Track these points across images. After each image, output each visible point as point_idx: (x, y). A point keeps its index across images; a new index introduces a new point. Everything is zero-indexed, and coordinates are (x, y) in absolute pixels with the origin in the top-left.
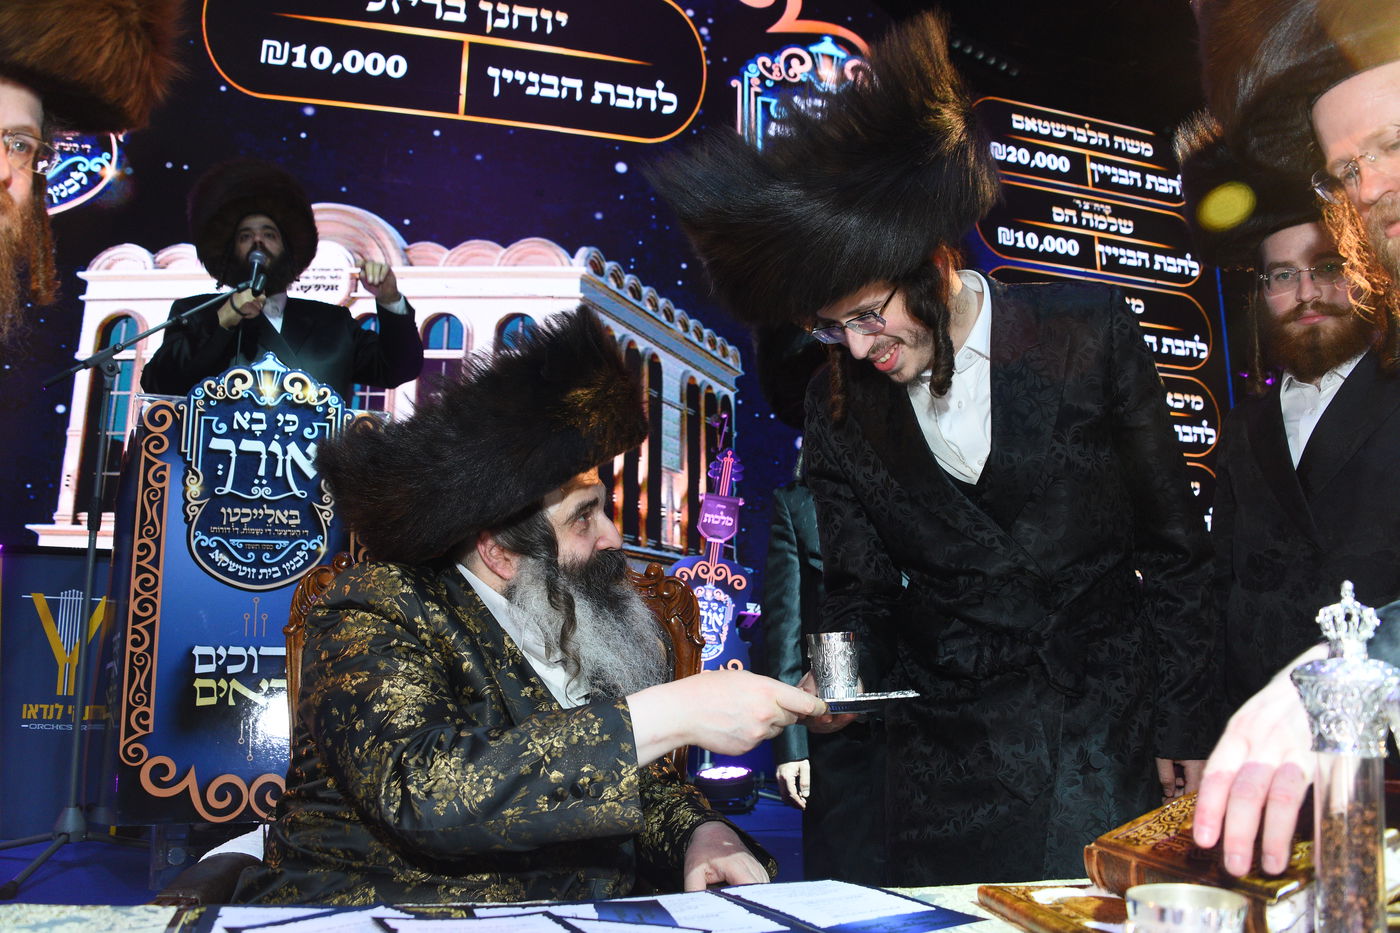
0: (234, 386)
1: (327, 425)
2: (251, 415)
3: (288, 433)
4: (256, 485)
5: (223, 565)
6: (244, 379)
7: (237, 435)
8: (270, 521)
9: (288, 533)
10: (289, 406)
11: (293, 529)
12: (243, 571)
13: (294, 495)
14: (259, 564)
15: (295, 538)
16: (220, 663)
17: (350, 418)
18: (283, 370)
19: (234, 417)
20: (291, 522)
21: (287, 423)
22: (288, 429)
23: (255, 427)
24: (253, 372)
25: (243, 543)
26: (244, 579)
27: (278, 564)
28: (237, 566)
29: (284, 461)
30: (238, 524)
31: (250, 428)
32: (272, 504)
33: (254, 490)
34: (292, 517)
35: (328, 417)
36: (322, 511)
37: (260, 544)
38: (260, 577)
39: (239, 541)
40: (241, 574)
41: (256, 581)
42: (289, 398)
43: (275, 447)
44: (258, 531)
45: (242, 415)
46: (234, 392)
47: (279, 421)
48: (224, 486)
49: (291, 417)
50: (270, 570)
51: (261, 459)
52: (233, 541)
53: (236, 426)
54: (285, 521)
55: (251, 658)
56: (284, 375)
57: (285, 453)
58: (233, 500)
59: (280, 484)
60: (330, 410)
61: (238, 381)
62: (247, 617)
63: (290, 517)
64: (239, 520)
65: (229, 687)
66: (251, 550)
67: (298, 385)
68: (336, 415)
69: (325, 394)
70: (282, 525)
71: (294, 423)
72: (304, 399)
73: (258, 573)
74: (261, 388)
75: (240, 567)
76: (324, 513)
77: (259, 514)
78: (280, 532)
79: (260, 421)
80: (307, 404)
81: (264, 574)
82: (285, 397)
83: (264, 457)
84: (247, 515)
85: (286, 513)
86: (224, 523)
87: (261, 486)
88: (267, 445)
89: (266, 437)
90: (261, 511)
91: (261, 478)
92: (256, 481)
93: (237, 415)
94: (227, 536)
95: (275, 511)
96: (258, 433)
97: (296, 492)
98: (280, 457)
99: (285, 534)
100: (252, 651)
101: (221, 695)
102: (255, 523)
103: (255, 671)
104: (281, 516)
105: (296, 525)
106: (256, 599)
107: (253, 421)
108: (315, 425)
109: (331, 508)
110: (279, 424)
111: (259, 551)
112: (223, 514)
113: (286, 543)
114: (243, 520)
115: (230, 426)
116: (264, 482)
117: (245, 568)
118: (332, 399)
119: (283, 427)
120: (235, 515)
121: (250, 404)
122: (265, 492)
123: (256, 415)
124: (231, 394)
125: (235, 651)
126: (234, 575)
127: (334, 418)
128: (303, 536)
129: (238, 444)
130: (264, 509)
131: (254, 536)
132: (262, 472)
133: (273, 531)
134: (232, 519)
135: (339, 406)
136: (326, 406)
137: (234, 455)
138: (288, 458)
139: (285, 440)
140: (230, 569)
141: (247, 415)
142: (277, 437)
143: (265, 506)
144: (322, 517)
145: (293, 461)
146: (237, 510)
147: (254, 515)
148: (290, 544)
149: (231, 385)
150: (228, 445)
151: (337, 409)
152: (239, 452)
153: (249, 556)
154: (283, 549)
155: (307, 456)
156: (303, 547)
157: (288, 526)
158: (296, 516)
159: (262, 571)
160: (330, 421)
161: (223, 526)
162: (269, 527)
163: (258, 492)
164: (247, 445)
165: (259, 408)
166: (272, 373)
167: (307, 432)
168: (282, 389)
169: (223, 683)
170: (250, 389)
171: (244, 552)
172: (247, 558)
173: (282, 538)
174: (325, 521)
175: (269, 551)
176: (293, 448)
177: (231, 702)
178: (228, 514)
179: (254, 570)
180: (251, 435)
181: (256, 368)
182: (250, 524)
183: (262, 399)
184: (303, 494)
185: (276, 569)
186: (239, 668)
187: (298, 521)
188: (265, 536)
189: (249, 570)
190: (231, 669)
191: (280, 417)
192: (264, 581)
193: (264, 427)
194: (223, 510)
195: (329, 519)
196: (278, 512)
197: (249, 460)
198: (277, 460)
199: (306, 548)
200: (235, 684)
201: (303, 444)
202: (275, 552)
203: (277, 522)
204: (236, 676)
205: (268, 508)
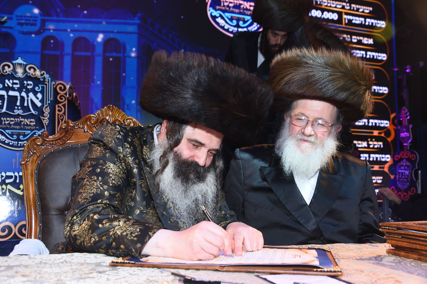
0: (5, 69)
1: (45, 86)
2: (13, 81)
3: (29, 89)
4: (15, 109)
5: (3, 140)
6: (9, 67)
7: (7, 89)
8: (22, 123)
9: (30, 128)
10: (28, 78)
11: (32, 126)
12: (11, 143)
13: (32, 114)
14: (18, 140)
15: (33, 130)
16: (3, 178)
17: (54, 83)
18: (25, 63)
19: (5, 82)
20: (31, 124)
21: (28, 85)
22: (29, 87)
23: (15, 86)
24: (13, 64)
25: (12, 132)
26: (12, 146)
27: (27, 140)
28: (9, 141)
29: (28, 100)
30: (9, 124)
31: (13, 86)
32: (23, 117)
33: (15, 111)
34: (32, 122)
35: (46, 83)
36: (44, 120)
37: (18, 132)
38: (19, 145)
39: (9, 131)
40: (11, 144)
41: (17, 147)
42: (28, 75)
43: (24, 94)
44: (18, 127)
45: (9, 81)
46: (5, 71)
47: (25, 84)
48: (2, 109)
49: (29, 82)
50: (23, 142)
51: (17, 99)
52: (7, 131)
53: (6, 85)
54: (29, 123)
55: (16, 177)
56: (26, 65)
57: (28, 96)
58: (6, 115)
59: (27, 109)
60: (46, 80)
61: (6, 67)
62: (14, 161)
63: (31, 122)
64: (9, 123)
65: (7, 188)
66: (15, 135)
67: (32, 70)
68: (48, 82)
69: (44, 73)
70: (27, 125)
71: (31, 85)
72: (35, 75)
73: (18, 144)
74: (17, 70)
75: (10, 141)
76: (45, 121)
77: (18, 121)
78: (27, 128)
79: (17, 84)
80: (36, 77)
81: (21, 144)
82: (27, 75)
83: (19, 98)
84: (13, 121)
85: (29, 120)
86: (3, 124)
87: (18, 109)
88: (20, 93)
89: (20, 90)
90: (19, 119)
91: (18, 106)
92: (16, 108)
93: (7, 81)
94: (4, 129)
95: (25, 119)
96: (16, 89)
97: (33, 112)
98: (26, 98)
99: (29, 128)
100: (16, 174)
101: (4, 191)
102: (16, 124)
103: (18, 181)
104: (27, 121)
105: (34, 125)
106: (18, 154)
107: (13, 84)
108: (40, 86)
109: (48, 118)
110: (25, 85)
111: (18, 135)
112: (2, 120)
113: (29, 132)
114: (11, 123)
115: (4, 85)
116: (20, 108)
117: (12, 142)
118: (47, 76)
119: (26, 86)
120: (8, 120)
121: (12, 76)
122: (20, 112)
123: (15, 81)
124: (4, 72)
125: (9, 174)
126: (8, 144)
127: (48, 83)
128: (37, 129)
129: (7, 92)
130: (20, 119)
131: (16, 129)
132: (18, 104)
133: (24, 127)
134: (6, 122)
135: (50, 79)
136: (44, 78)
137: (6, 97)
138: (29, 99)
139: (27, 92)
140: (6, 142)
141: (11, 81)
142: (24, 90)
143: (20, 117)
144: (44, 122)
145: (31, 100)
146: (8, 119)
147: (15, 121)
148: (31, 132)
149: (3, 69)
150: (3, 93)
151: (49, 80)
152: (8, 96)
153: (14, 137)
154: (28, 134)
155: (38, 98)
156: (36, 133)
157: (30, 125)
158: (33, 122)
159: (20, 143)
160: (46, 85)
161: (3, 125)
162: (22, 126)
163: (17, 112)
164: (11, 93)
165: (16, 79)
166: (21, 64)
167: (37, 88)
168: (25, 71)
169: (4, 186)
170: (12, 71)
171: (12, 135)
172: (13, 138)
173: (28, 130)
174: (45, 124)
175: (22, 135)
176: (31, 95)
177: (8, 194)
178: (5, 121)
179: (16, 142)
180: (13, 89)
181: (14, 62)
182: (14, 124)
183: (17, 75)
184: (36, 113)
185: (25, 142)
186: (11, 180)
187: (34, 123)
188: (21, 129)
189: (14, 142)
190: (8, 181)
191: (25, 82)
192: (21, 147)
193: (18, 86)
194: (2, 119)
195: (47, 123)
196: (26, 120)
197: (13, 99)
198: (24, 100)
199: (38, 134)
200: (9, 187)
201: (35, 93)
202: (25, 136)
203: (25, 123)
204: (10, 183)
205: (22, 118)
